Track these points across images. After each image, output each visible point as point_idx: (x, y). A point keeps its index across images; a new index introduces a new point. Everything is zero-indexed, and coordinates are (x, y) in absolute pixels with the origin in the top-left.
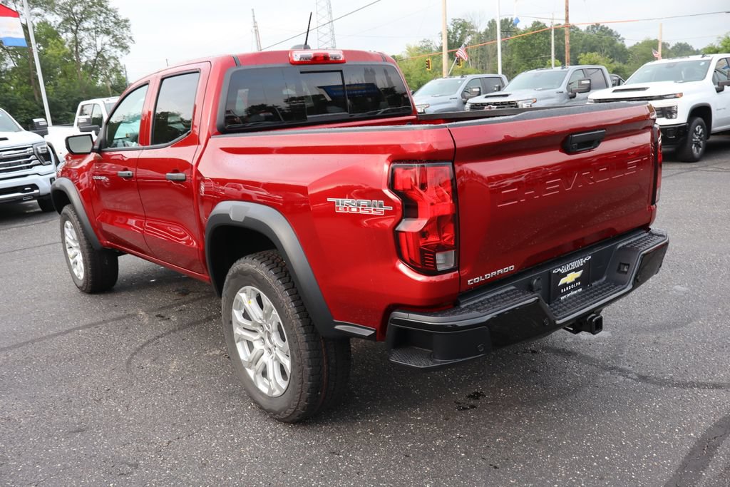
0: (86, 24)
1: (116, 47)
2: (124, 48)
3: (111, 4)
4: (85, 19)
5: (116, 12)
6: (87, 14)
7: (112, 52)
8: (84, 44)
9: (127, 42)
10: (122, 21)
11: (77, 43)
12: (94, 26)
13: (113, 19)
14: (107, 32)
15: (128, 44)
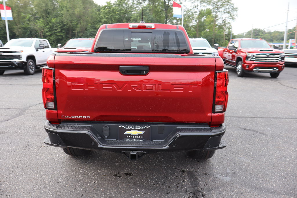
0: (221, 10)
1: (230, 18)
2: (233, 19)
3: (232, 2)
4: (221, 7)
5: (233, 4)
6: (222, 6)
7: (228, 20)
8: (219, 17)
9: (235, 17)
10: (235, 8)
11: (216, 16)
12: (224, 10)
13: (232, 7)
14: (228, 13)
15: (235, 18)
